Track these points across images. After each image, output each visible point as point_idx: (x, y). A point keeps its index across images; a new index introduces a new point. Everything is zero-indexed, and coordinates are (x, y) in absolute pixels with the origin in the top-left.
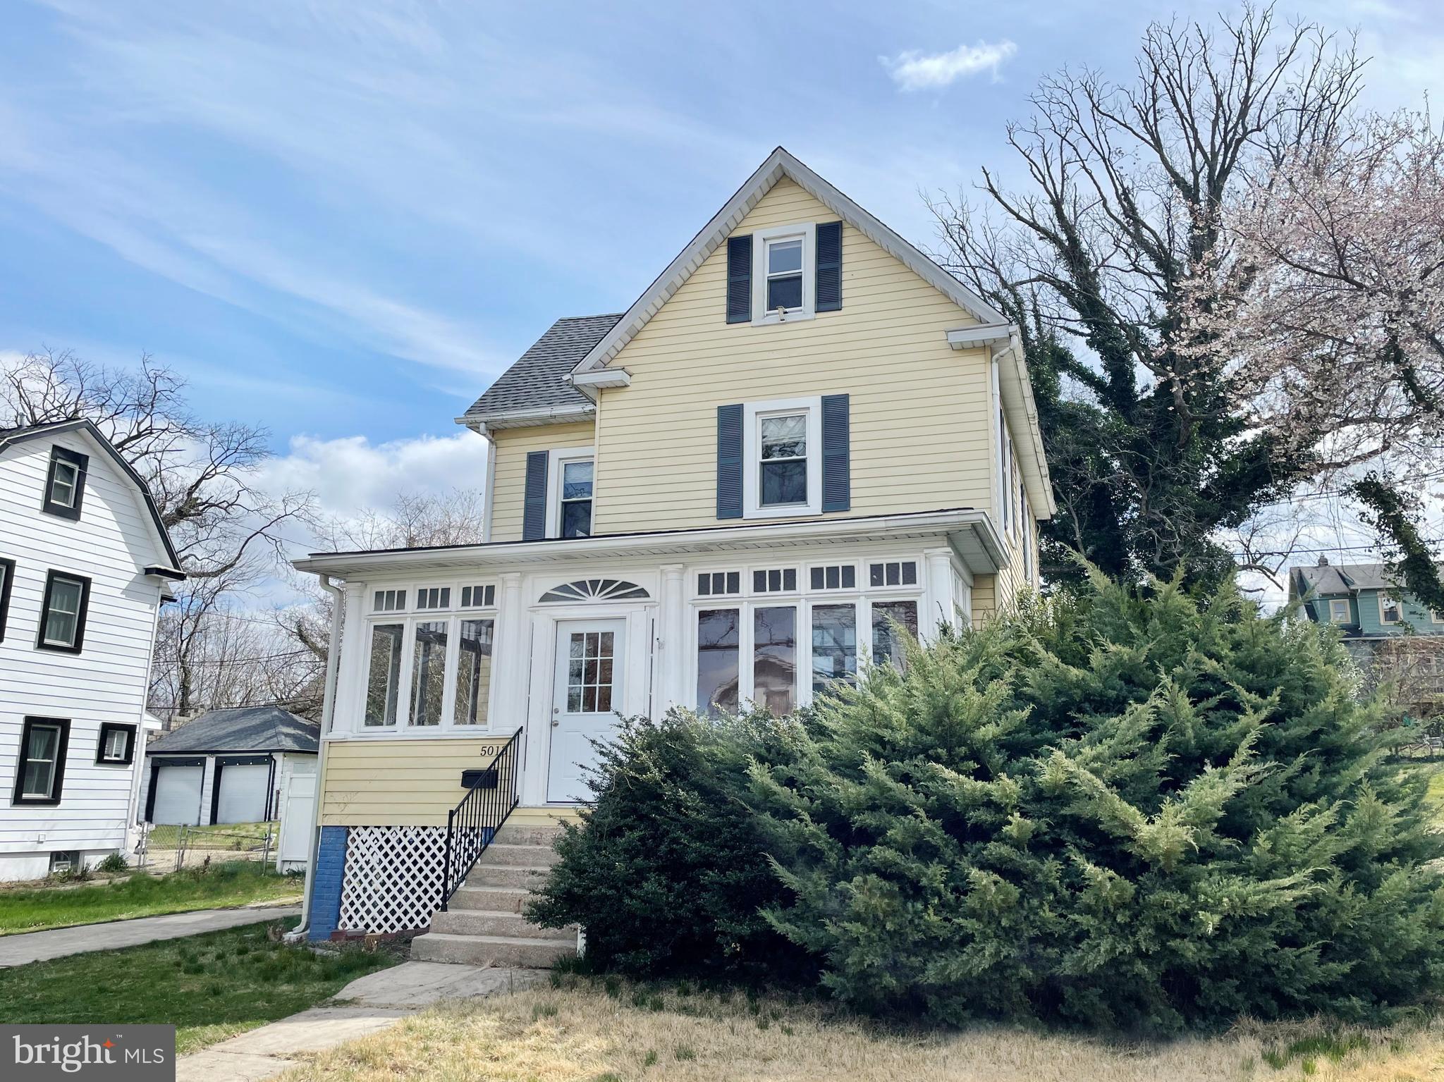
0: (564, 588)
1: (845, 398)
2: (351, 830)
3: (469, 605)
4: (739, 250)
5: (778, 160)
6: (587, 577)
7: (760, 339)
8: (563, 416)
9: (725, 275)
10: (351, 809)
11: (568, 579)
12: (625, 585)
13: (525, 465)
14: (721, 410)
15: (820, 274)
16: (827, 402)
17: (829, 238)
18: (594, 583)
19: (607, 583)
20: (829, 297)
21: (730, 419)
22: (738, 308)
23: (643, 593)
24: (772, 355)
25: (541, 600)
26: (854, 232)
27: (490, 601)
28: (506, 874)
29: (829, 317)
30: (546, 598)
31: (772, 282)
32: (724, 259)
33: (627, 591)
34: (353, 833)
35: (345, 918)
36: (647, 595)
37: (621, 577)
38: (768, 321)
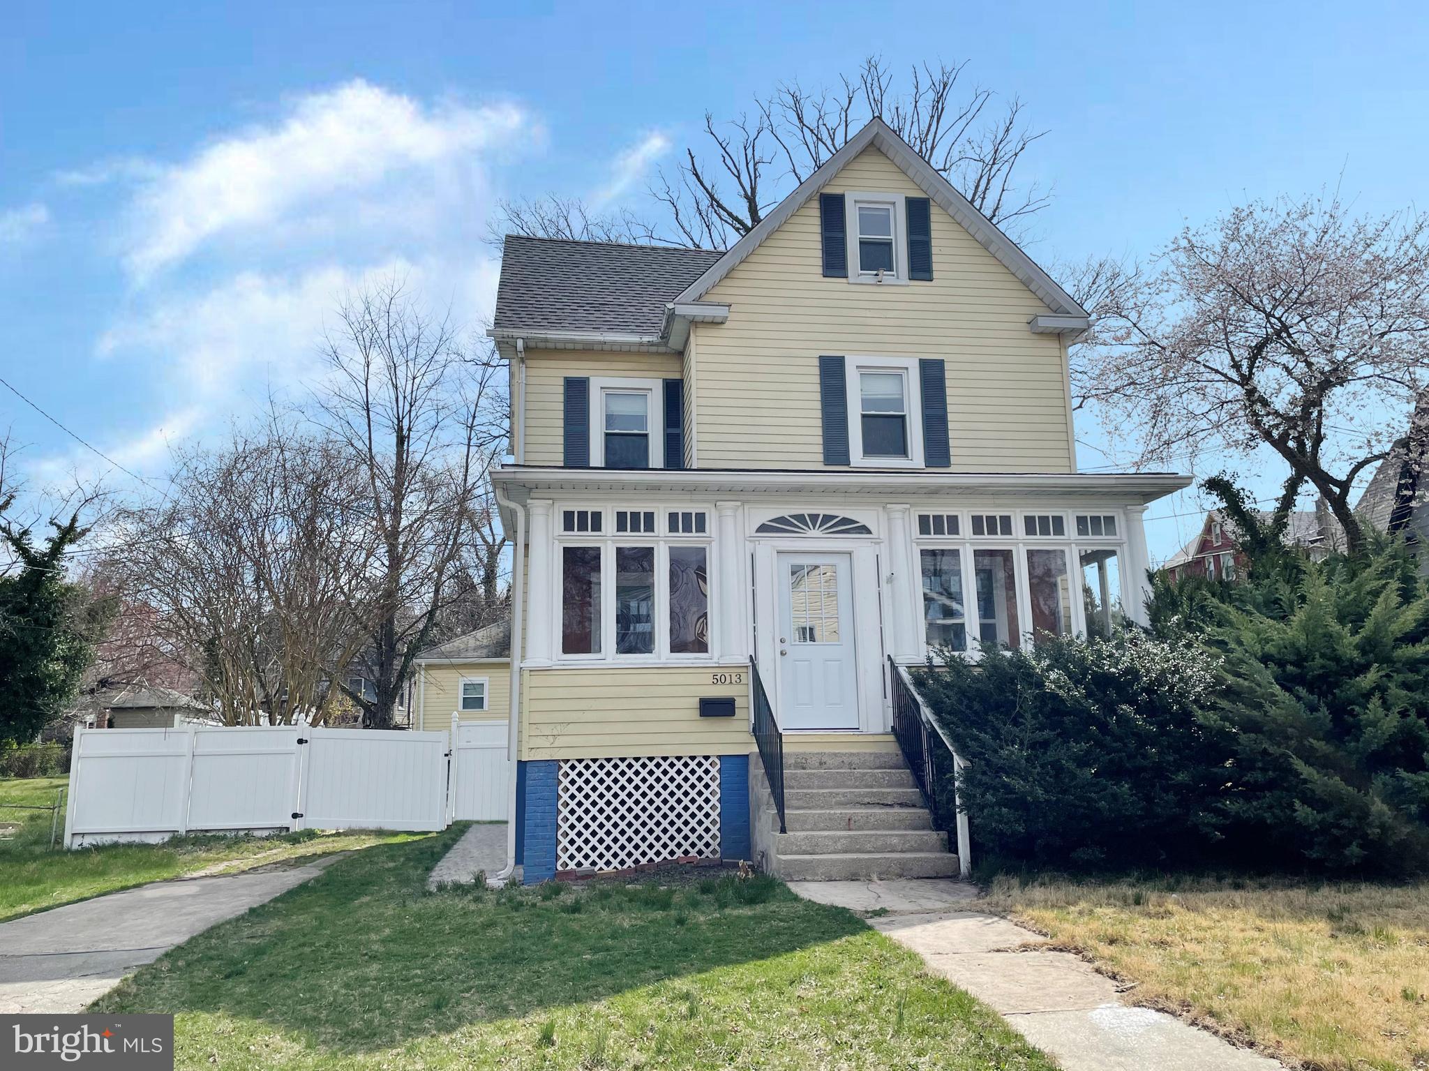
0: (781, 520)
1: (940, 364)
2: (562, 764)
3: (677, 531)
4: (832, 208)
5: (875, 130)
6: (806, 511)
7: (855, 296)
8: (614, 343)
9: (818, 229)
10: (560, 741)
11: (786, 511)
12: (845, 521)
13: (561, 390)
14: (823, 360)
15: (912, 245)
16: (925, 365)
17: (918, 212)
18: (814, 517)
19: (827, 518)
20: (921, 267)
21: (832, 370)
22: (834, 263)
23: (864, 529)
24: (868, 314)
25: (758, 530)
26: (941, 211)
27: (701, 528)
28: (812, 796)
29: (920, 286)
30: (763, 528)
31: (863, 243)
32: (817, 213)
33: (848, 526)
34: (566, 768)
35: (564, 857)
36: (869, 532)
37: (841, 513)
38: (864, 279)
